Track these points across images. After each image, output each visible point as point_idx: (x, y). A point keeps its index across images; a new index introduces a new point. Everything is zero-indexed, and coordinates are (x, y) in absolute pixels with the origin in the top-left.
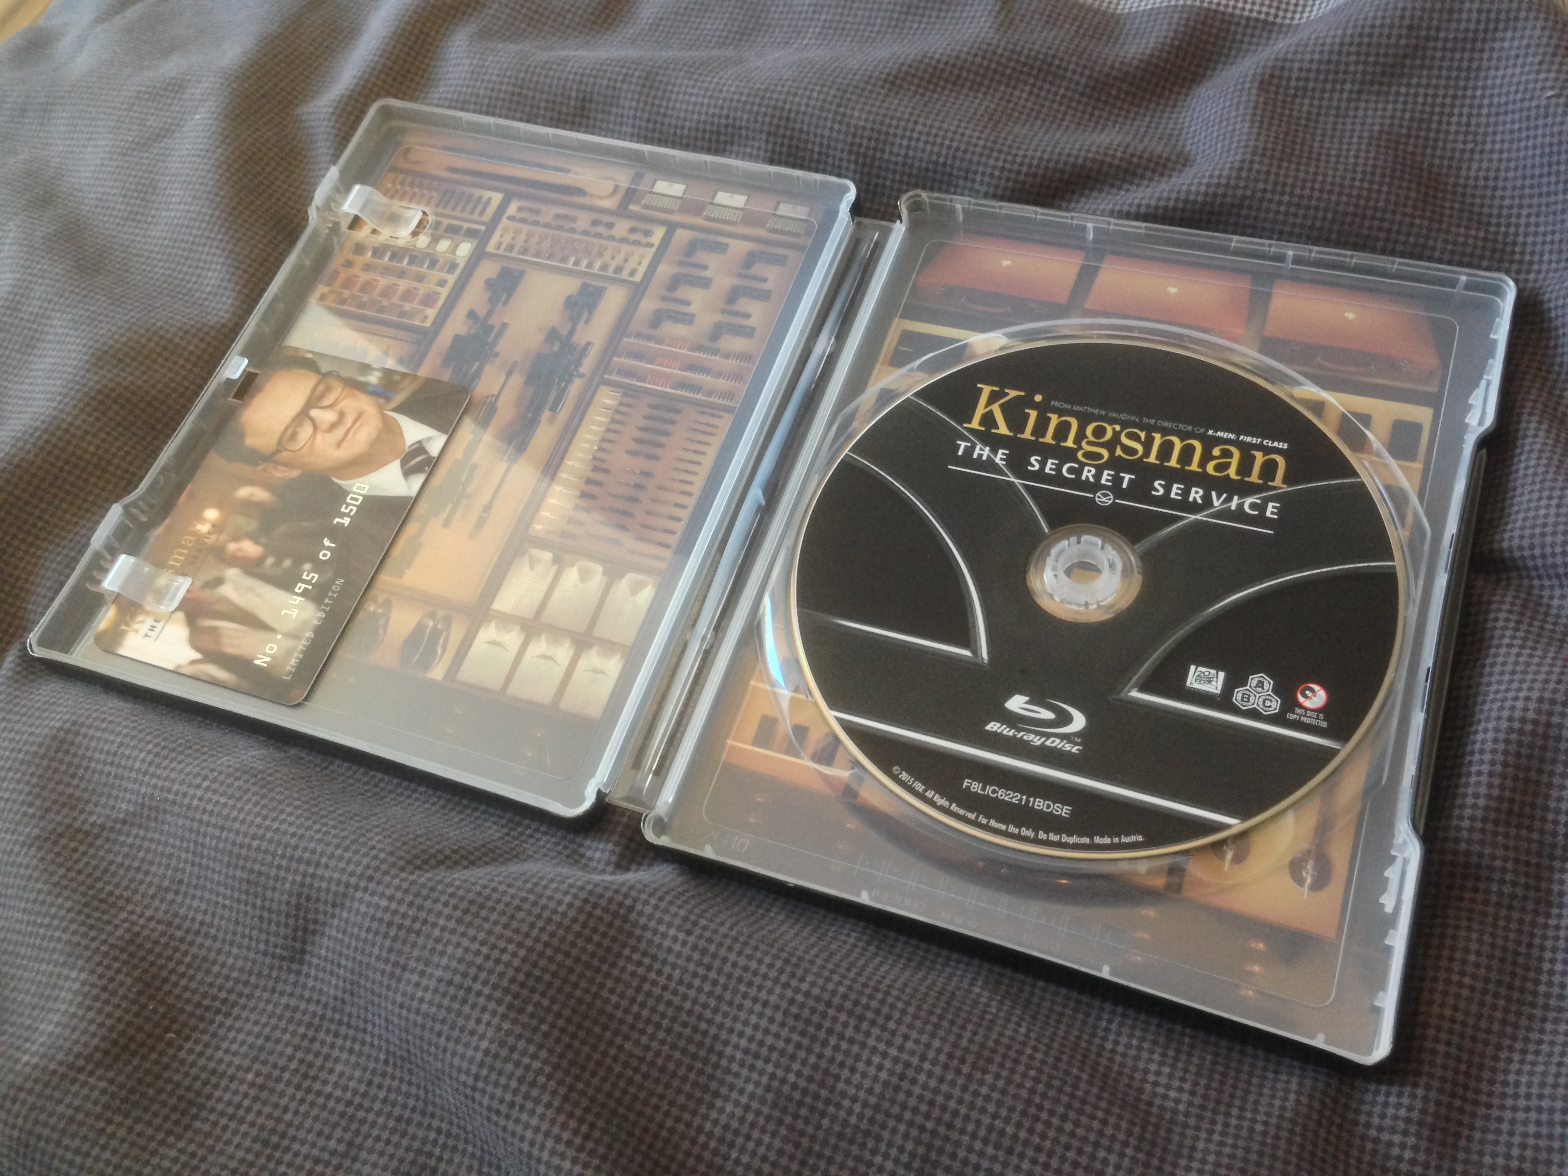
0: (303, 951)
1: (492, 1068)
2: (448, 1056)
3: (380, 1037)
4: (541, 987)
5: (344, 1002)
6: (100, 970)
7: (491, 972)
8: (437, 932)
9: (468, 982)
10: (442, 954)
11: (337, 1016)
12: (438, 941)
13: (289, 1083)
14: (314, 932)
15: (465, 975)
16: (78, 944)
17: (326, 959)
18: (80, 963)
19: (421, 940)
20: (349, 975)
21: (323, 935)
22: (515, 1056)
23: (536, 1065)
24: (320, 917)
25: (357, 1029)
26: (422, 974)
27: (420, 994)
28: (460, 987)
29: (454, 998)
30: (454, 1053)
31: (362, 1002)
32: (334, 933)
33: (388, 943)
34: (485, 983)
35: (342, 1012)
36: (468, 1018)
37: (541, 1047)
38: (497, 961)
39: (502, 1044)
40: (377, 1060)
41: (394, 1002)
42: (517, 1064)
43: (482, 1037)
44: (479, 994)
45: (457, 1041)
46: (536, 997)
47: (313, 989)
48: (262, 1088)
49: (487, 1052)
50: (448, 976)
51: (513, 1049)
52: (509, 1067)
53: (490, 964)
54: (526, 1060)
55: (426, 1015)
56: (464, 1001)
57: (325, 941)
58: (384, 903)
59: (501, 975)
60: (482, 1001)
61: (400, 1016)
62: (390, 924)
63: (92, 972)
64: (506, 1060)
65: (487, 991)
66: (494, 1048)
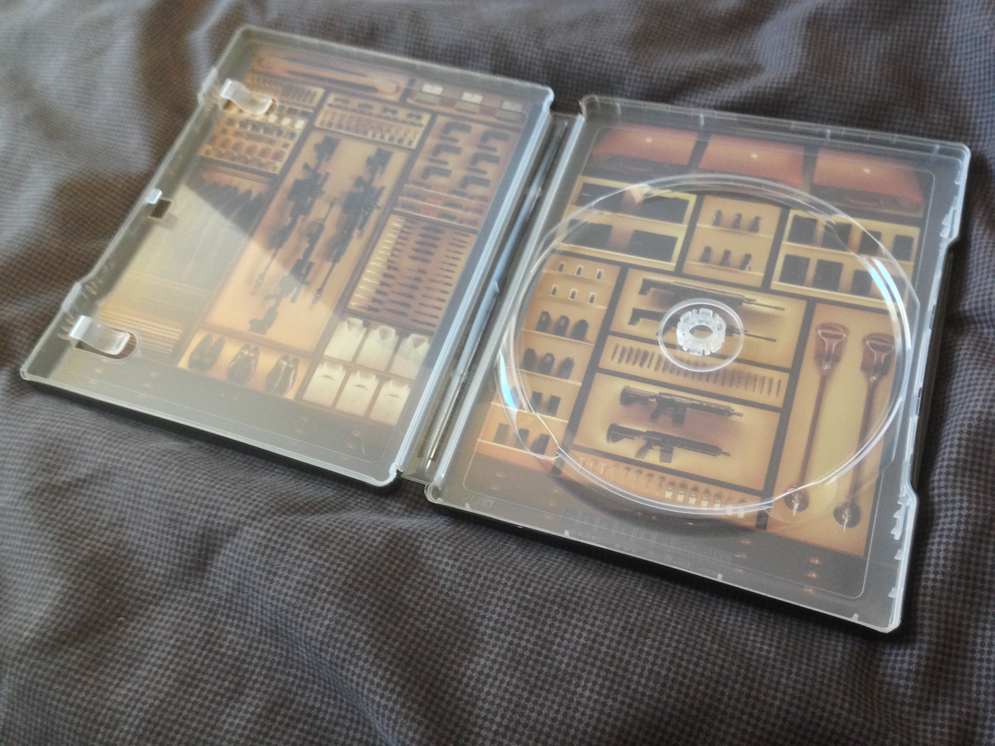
0: (205, 564)
1: (331, 637)
2: (304, 630)
3: (257, 618)
4: (362, 588)
5: (232, 596)
6: (73, 578)
7: (331, 578)
8: (296, 553)
9: (316, 584)
10: (300, 566)
11: (228, 605)
12: (297, 558)
13: (197, 646)
14: (214, 552)
15: (314, 579)
16: (58, 561)
17: (221, 569)
18: (61, 573)
19: (287, 557)
20: (237, 579)
21: (219, 553)
22: (346, 629)
23: (358, 635)
24: (218, 542)
25: (241, 613)
26: (287, 578)
27: (285, 591)
28: (311, 586)
29: (307, 593)
30: (307, 628)
31: (245, 596)
32: (227, 552)
33: (265, 559)
34: (327, 585)
35: (231, 602)
36: (316, 605)
37: (361, 624)
38: (335, 571)
39: (337, 622)
40: (254, 632)
41: (268, 596)
42: (347, 634)
43: (325, 618)
44: (323, 591)
45: (309, 620)
46: (359, 594)
47: (212, 588)
48: (180, 648)
49: (328, 627)
50: (303, 579)
51: (344, 625)
52: (342, 637)
53: (330, 573)
54: (352, 632)
55: (289, 604)
56: (314, 596)
57: (221, 558)
58: (263, 533)
59: (337, 580)
60: (325, 595)
61: (271, 604)
62: (266, 547)
63: (68, 579)
64: (340, 632)
65: (328, 589)
66: (332, 624)
